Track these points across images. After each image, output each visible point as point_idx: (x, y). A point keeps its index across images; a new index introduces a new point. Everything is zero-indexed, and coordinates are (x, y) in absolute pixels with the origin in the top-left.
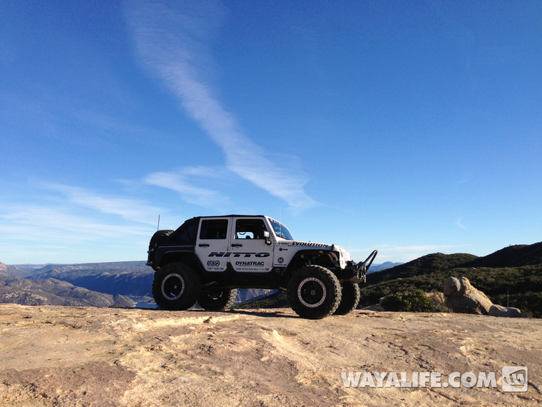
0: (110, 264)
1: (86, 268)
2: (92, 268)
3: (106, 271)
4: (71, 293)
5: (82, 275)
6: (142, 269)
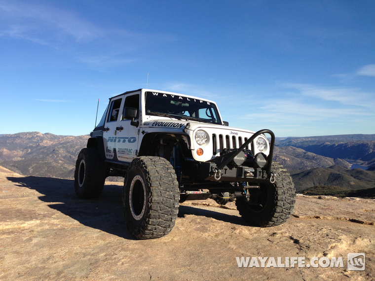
0: (330, 136)
1: (313, 139)
2: (317, 139)
4: (304, 156)
5: (311, 144)
6: (355, 140)
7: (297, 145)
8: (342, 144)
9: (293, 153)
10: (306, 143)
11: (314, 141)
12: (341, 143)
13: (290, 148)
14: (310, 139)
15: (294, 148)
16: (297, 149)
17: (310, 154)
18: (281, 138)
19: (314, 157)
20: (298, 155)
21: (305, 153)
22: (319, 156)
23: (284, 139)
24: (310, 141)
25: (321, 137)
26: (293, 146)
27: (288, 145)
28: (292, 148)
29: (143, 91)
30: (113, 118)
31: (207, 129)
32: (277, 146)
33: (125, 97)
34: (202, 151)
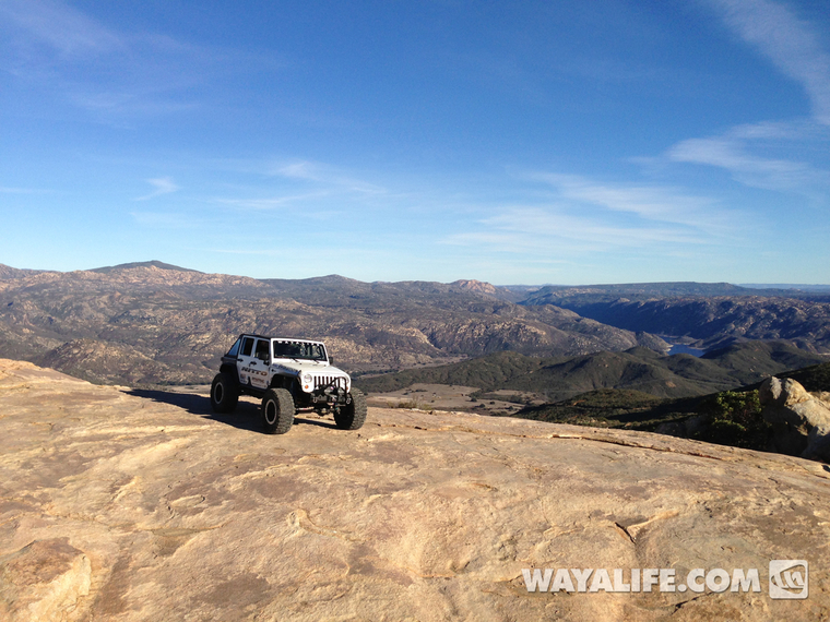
0: (631, 285)
1: (596, 291)
2: (604, 291)
4: (577, 326)
5: (591, 301)
6: (680, 294)
7: (563, 303)
8: (654, 303)
9: (553, 320)
10: (580, 299)
11: (597, 295)
12: (653, 299)
13: (547, 309)
14: (589, 291)
15: (556, 308)
16: (562, 310)
17: (589, 322)
18: (530, 287)
19: (596, 329)
20: (563, 325)
21: (578, 320)
22: (606, 327)
23: (535, 290)
24: (590, 295)
25: (612, 286)
26: (553, 304)
27: (544, 303)
28: (552, 309)
29: (272, 340)
30: (247, 352)
31: (311, 374)
32: (522, 303)
33: (256, 340)
34: (308, 386)
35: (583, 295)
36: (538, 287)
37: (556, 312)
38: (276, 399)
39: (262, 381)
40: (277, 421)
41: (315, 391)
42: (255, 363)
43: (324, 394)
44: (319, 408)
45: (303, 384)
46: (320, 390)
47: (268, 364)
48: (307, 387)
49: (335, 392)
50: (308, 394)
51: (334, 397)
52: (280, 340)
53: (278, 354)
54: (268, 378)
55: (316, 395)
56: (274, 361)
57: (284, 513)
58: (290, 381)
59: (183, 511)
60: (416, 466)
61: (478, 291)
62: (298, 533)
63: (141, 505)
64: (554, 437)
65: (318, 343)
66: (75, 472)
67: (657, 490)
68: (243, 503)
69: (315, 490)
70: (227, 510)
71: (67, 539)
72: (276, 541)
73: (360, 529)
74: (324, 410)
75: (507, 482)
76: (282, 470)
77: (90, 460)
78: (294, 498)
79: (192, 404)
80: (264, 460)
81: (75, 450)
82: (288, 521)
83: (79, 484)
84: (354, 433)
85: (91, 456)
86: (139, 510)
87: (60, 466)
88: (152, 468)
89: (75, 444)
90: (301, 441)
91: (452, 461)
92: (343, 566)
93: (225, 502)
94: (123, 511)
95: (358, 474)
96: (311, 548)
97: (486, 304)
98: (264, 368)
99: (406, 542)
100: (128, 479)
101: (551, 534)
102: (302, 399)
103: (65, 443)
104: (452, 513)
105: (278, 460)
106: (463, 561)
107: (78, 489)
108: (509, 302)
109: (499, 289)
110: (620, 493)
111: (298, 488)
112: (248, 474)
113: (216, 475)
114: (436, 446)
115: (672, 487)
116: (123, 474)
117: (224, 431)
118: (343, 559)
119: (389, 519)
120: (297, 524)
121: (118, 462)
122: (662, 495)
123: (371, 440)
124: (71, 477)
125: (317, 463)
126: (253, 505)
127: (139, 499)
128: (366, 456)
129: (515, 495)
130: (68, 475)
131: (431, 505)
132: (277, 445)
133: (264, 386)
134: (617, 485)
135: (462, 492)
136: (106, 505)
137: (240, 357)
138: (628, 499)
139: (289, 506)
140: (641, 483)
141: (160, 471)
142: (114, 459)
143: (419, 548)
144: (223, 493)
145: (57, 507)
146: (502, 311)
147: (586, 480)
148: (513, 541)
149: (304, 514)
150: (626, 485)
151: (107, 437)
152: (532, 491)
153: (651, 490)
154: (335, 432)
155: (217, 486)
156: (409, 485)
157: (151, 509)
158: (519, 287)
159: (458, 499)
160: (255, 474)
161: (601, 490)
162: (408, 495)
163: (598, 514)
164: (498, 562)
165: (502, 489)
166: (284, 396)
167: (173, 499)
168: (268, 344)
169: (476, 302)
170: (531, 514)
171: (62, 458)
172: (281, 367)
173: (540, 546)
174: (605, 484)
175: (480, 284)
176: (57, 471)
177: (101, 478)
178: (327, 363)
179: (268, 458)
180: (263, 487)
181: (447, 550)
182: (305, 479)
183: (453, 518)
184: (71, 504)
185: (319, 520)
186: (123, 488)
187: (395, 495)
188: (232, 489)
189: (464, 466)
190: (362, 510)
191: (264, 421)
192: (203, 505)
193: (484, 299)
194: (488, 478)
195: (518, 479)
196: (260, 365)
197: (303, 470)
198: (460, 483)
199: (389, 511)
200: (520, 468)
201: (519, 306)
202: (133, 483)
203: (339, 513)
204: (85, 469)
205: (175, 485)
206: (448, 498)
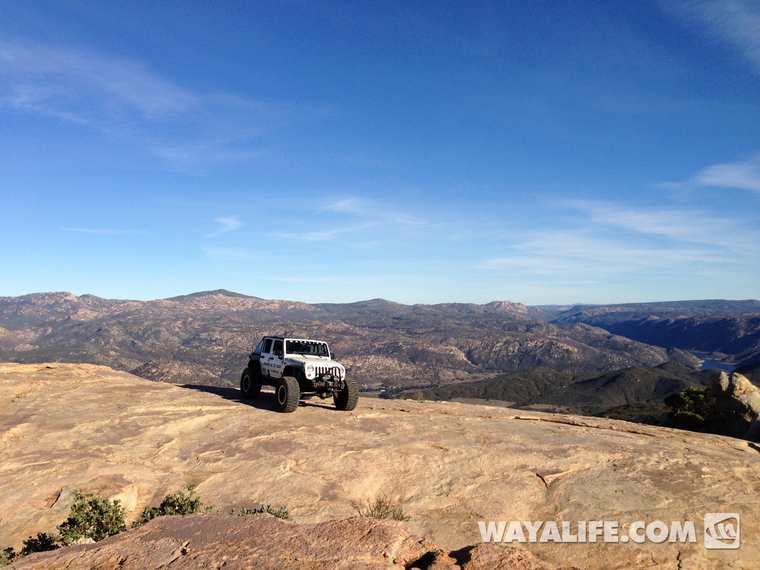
0: (659, 304)
1: (626, 310)
2: (633, 310)
3: (653, 314)
4: (608, 343)
5: (621, 319)
6: (709, 312)
7: (593, 321)
8: (684, 320)
9: (584, 337)
10: (610, 317)
11: (626, 314)
12: (682, 317)
13: (578, 328)
14: (618, 309)
15: (587, 326)
16: (593, 328)
17: (619, 339)
18: (561, 307)
19: (627, 346)
20: (594, 342)
21: (609, 338)
22: (636, 344)
23: (566, 309)
24: (620, 314)
25: (641, 304)
26: (584, 322)
27: (576, 322)
28: (583, 327)
29: (285, 340)
30: (267, 350)
31: (313, 365)
32: (553, 322)
33: (274, 340)
34: (311, 375)
35: (612, 314)
36: (569, 306)
37: (587, 330)
38: (286, 384)
39: (277, 372)
40: (286, 402)
41: (316, 379)
42: (272, 359)
43: (322, 381)
44: (321, 391)
45: (307, 373)
46: (320, 378)
47: (281, 359)
48: (309, 375)
49: (332, 379)
50: (310, 381)
51: (331, 383)
52: (291, 340)
53: (290, 351)
54: (282, 370)
55: (317, 382)
56: (286, 356)
57: (279, 462)
58: (297, 370)
59: (207, 460)
60: (388, 434)
61: (511, 311)
62: (287, 474)
63: (178, 456)
64: (516, 418)
65: (322, 343)
66: (133, 435)
67: (577, 451)
68: (251, 455)
69: (306, 447)
70: (239, 459)
71: (122, 475)
72: (271, 480)
73: (334, 472)
74: (324, 395)
75: (457, 445)
76: (284, 435)
77: (144, 427)
78: (288, 453)
79: (227, 394)
80: (274, 428)
81: (135, 421)
82: (281, 467)
83: (136, 442)
84: (347, 413)
85: (144, 424)
86: (176, 459)
87: (123, 431)
88: (189, 433)
89: (134, 417)
90: (304, 417)
91: (417, 431)
92: (316, 495)
93: (238, 455)
94: (165, 459)
95: (342, 438)
96: (295, 484)
97: (520, 323)
98: (279, 362)
99: (366, 482)
100: (171, 440)
101: (480, 480)
102: (306, 386)
103: (127, 417)
104: (408, 464)
105: (282, 428)
106: (408, 496)
107: (133, 446)
108: (541, 321)
109: (531, 309)
110: (546, 453)
111: (293, 446)
112: (258, 437)
113: (235, 438)
114: (410, 422)
115: (591, 449)
116: (167, 437)
117: (247, 410)
118: (317, 491)
119: (357, 466)
120: (288, 469)
121: (165, 429)
122: (580, 455)
123: (359, 417)
124: (130, 439)
125: (312, 431)
126: (258, 456)
127: (177, 452)
128: (352, 427)
129: (461, 453)
130: (128, 437)
131: (393, 459)
132: (285, 419)
133: (278, 376)
134: (545, 447)
135: (419, 451)
136: (152, 456)
137: (262, 354)
138: (551, 458)
139: (284, 457)
140: (566, 446)
141: (194, 436)
142: (162, 427)
143: (377, 487)
144: (238, 449)
145: (118, 456)
146: (535, 330)
147: (521, 444)
148: (450, 484)
149: (294, 463)
150: (552, 447)
151: (158, 413)
152: (476, 451)
153: (571, 451)
154: (333, 412)
155: (234, 444)
156: (379, 445)
157: (185, 459)
158: (550, 306)
159: (415, 455)
160: (263, 438)
161: (531, 451)
162: (376, 452)
163: (523, 467)
164: (434, 497)
165: (452, 449)
166: (292, 382)
167: (201, 453)
168: (282, 343)
169: (510, 322)
170: (470, 466)
171: (124, 426)
172: (291, 360)
173: (470, 487)
174: (535, 446)
175: (513, 304)
176: (120, 435)
177: (151, 439)
178: (329, 358)
179: (275, 427)
180: (266, 446)
181: (398, 488)
182: (300, 441)
183: (407, 468)
184: (128, 455)
185: (304, 467)
186: (166, 445)
187: (365, 451)
188: (245, 446)
189: (427, 434)
190: (338, 461)
191: (277, 404)
192: (222, 456)
193: (517, 319)
194: (443, 443)
195: (468, 443)
196: (276, 361)
197: (300, 435)
198: (420, 445)
199: (357, 461)
200: (471, 436)
201: (550, 325)
202: (173, 442)
203: (320, 463)
204: (140, 433)
205: (205, 443)
206: (407, 454)
